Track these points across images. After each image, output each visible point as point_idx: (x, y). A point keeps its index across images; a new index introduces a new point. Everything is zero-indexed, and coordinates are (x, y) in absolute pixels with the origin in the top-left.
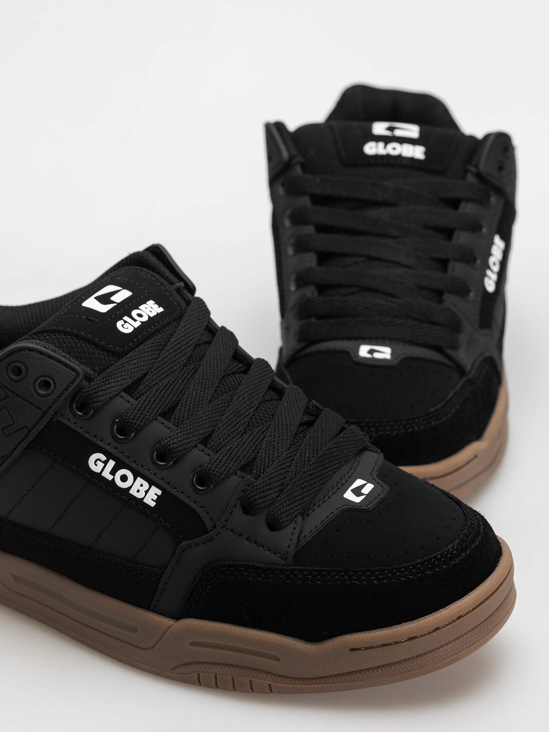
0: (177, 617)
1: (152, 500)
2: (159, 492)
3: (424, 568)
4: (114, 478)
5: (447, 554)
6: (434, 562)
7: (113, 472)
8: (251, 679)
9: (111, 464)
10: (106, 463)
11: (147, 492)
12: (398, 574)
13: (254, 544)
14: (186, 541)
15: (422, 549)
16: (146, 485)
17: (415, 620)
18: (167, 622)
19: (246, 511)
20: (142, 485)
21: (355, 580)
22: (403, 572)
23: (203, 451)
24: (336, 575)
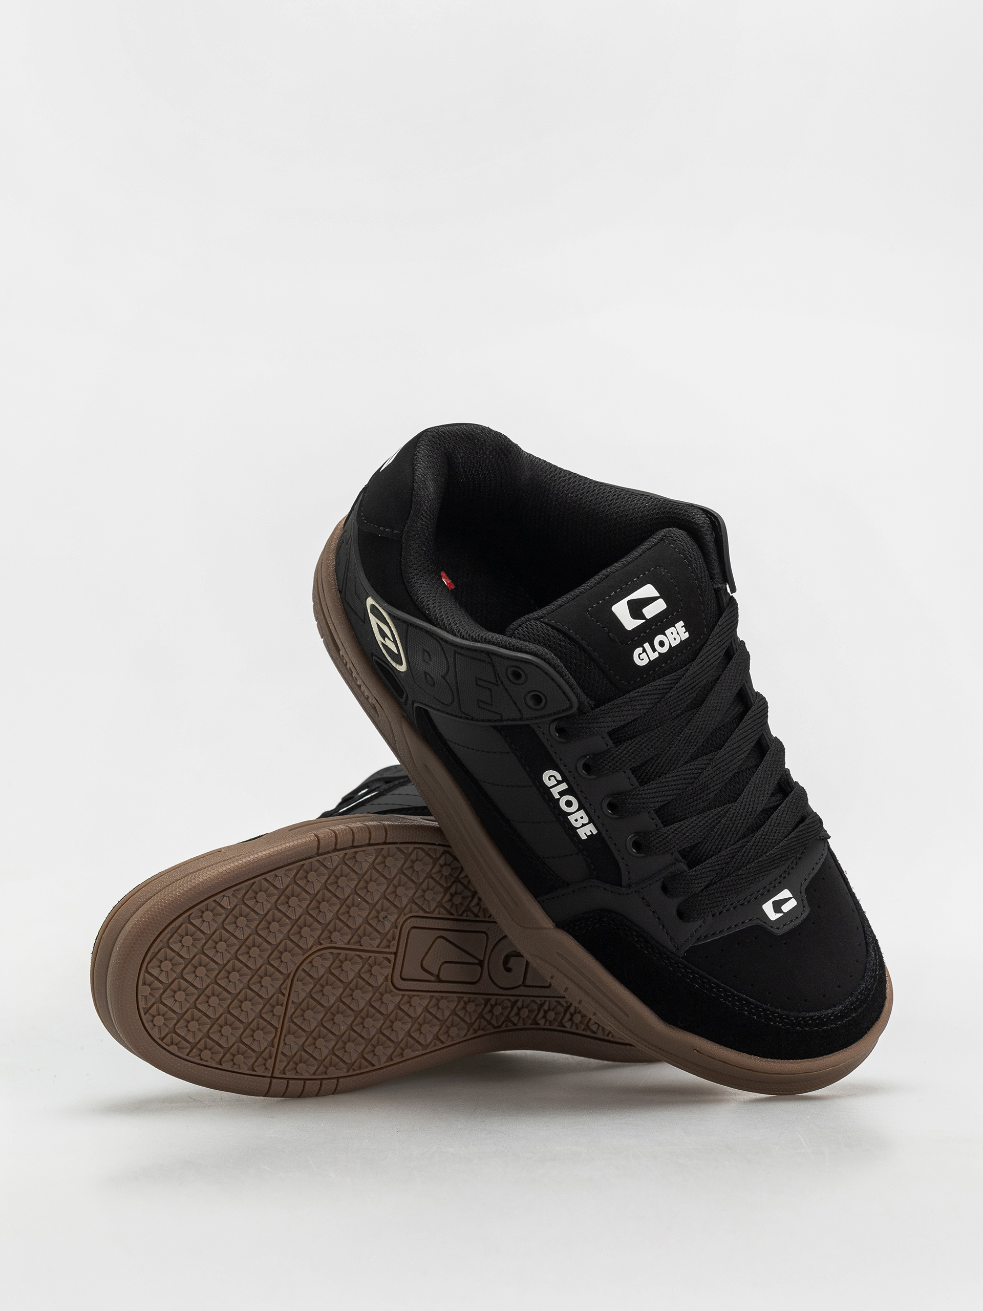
0: (559, 925)
1: (585, 834)
2: (595, 832)
3: (796, 1021)
4: (560, 798)
5: (824, 1018)
6: (809, 1020)
7: (562, 794)
8: (596, 1012)
9: (564, 786)
10: (559, 783)
11: (583, 825)
12: (770, 1016)
13: (657, 920)
14: (598, 880)
15: (805, 1001)
16: (586, 820)
17: (764, 1058)
18: (546, 922)
19: (664, 889)
20: (582, 818)
21: (729, 1002)
22: (775, 1017)
23: (653, 819)
24: (715, 988)
